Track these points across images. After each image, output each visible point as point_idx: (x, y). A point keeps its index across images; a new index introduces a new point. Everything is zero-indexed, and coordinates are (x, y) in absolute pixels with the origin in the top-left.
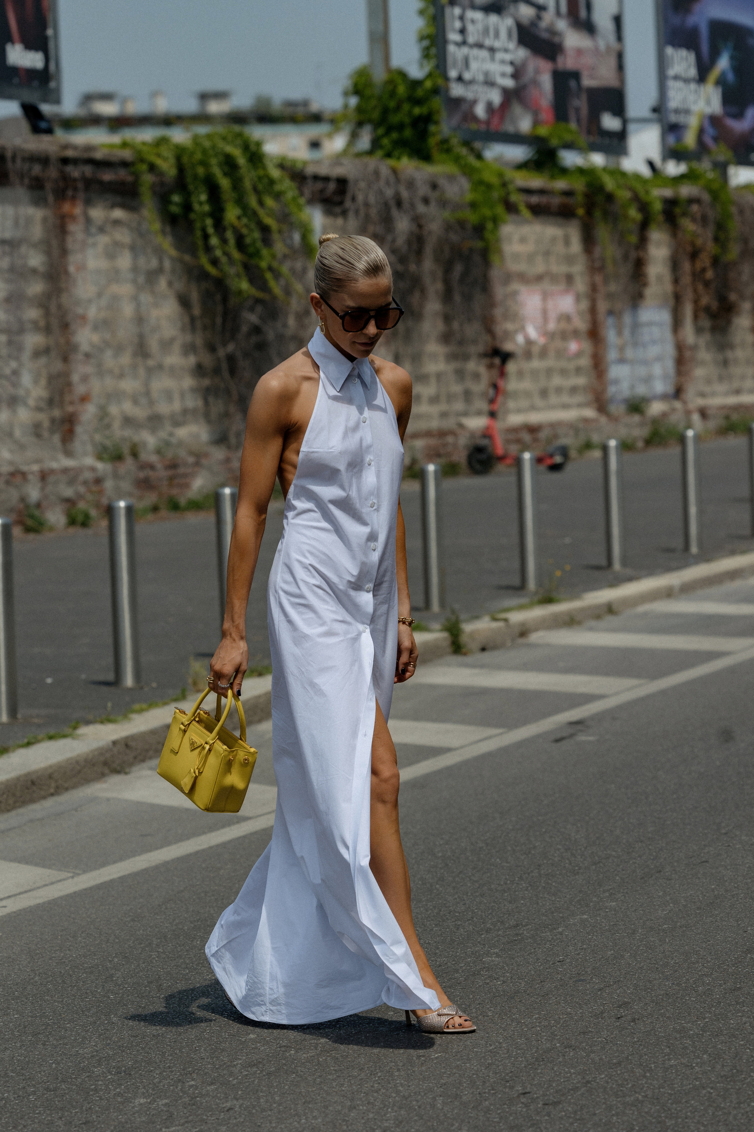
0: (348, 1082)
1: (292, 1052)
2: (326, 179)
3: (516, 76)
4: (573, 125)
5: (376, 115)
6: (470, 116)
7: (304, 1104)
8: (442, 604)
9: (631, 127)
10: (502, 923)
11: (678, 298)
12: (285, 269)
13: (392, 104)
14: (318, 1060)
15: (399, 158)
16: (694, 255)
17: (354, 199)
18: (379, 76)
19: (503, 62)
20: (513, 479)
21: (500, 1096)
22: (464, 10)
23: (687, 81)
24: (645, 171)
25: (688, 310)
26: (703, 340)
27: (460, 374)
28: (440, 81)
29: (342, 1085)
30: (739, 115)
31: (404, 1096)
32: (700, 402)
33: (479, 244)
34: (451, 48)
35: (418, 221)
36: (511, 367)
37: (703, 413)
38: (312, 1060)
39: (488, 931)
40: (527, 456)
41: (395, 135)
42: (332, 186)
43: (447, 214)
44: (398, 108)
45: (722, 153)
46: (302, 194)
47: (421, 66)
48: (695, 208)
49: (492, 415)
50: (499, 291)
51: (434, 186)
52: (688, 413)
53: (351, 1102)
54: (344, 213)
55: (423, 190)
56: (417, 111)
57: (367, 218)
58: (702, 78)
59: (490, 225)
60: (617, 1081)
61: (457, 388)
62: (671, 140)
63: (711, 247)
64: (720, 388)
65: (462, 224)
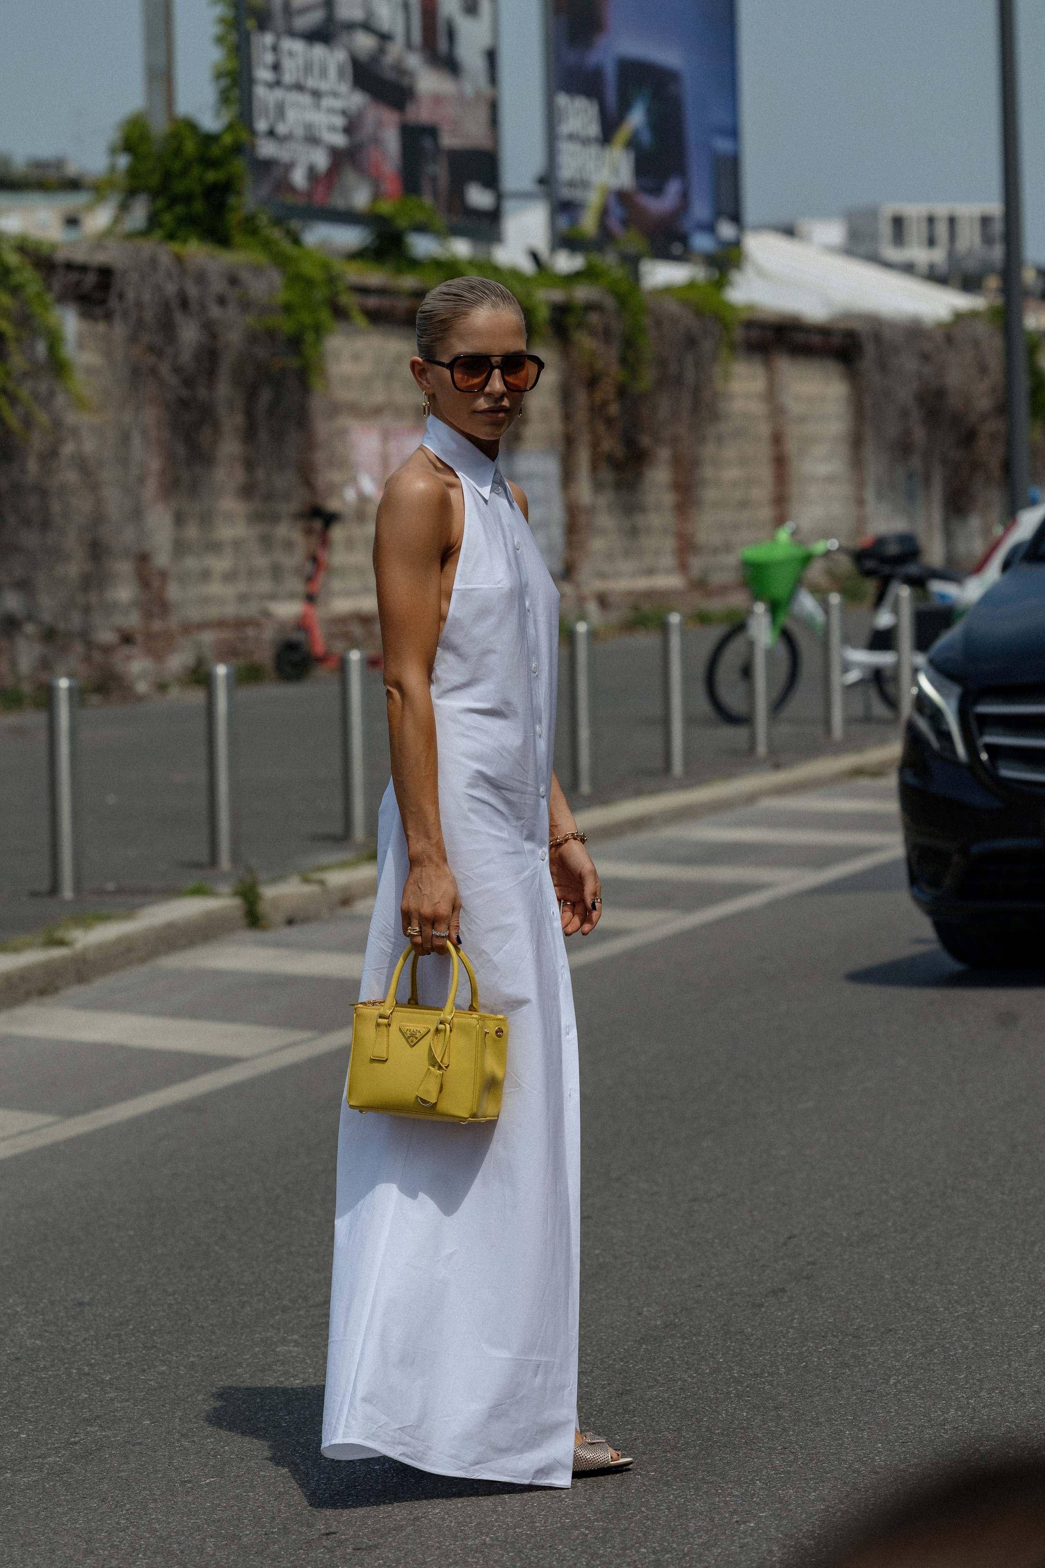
0: (84, 1517)
1: (8, 1475)
2: (83, 268)
3: (349, 129)
4: (427, 200)
5: (154, 180)
6: (284, 185)
7: (22, 1546)
8: (236, 858)
9: (509, 205)
10: (305, 1299)
11: (569, 442)
12: (24, 392)
13: (177, 166)
14: (44, 1487)
15: (185, 241)
16: (592, 382)
17: (121, 296)
18: (160, 127)
19: (331, 111)
20: (335, 688)
21: (294, 1537)
22: (278, 36)
23: (585, 142)
24: (526, 266)
25: (583, 457)
26: (604, 500)
27: (266, 542)
28: (244, 136)
29: (76, 1521)
30: (657, 191)
31: (162, 1537)
32: (598, 585)
33: (293, 363)
34: (260, 92)
35: (210, 329)
36: (337, 533)
37: (603, 600)
38: (35, 1486)
39: (285, 1310)
40: (355, 656)
41: (180, 209)
42: (90, 279)
43: (250, 320)
44: (184, 172)
45: (632, 241)
46: (49, 288)
47: (218, 114)
48: (594, 318)
49: (310, 598)
50: (322, 428)
51: (233, 280)
52: (581, 600)
53: (87, 1544)
54: (108, 317)
55: (218, 286)
56: (212, 176)
57: (140, 323)
58: (606, 137)
59: (309, 337)
60: (456, 1518)
61: (261, 562)
62: (563, 223)
63: (616, 372)
64: (627, 566)
65: (271, 334)
